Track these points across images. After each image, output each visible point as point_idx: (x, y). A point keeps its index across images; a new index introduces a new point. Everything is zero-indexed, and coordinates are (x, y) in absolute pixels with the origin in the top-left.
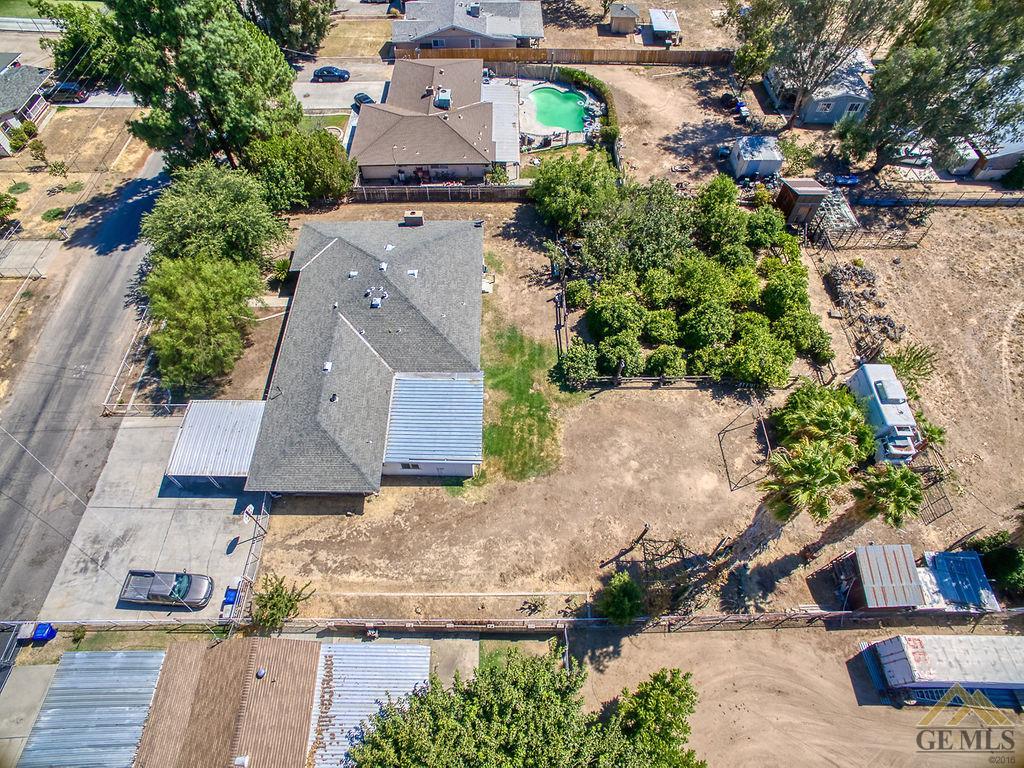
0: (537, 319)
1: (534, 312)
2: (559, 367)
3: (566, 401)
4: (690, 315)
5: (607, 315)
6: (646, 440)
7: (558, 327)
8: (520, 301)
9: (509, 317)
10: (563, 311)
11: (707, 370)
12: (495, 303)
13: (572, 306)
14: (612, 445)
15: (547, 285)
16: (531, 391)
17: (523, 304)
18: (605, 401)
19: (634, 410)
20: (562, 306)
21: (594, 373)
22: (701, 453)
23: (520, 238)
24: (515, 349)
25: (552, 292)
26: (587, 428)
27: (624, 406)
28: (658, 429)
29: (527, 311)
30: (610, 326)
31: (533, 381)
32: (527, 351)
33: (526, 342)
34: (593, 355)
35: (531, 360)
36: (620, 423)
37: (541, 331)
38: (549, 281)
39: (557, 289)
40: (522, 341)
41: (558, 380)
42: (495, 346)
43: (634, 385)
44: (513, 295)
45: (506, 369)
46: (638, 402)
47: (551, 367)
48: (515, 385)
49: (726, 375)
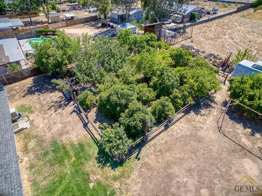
0: (69, 128)
1: (65, 125)
2: (102, 152)
3: (122, 175)
4: (155, 79)
5: (114, 98)
6: (194, 166)
7: (85, 125)
8: (51, 122)
9: (48, 136)
10: (83, 115)
11: (184, 102)
12: (34, 132)
13: (87, 109)
14: (178, 188)
15: (66, 105)
16: (91, 185)
17: (55, 123)
18: (147, 156)
19: (168, 150)
20: (81, 112)
21: (130, 142)
22: (225, 150)
23: (39, 91)
24: (62, 157)
25: (71, 107)
26: (151, 186)
27: (160, 151)
28: (192, 152)
29: (59, 126)
30: (120, 105)
31: (88, 175)
32: (72, 153)
33: (68, 148)
34: (121, 130)
35: (78, 159)
36: (168, 165)
37: (75, 134)
38: (66, 103)
39: (74, 104)
40: (64, 148)
41: (107, 161)
42: (45, 164)
43: (155, 134)
44: (46, 121)
45: (62, 178)
46: (166, 143)
47: (96, 155)
48: (75, 188)
49: (196, 98)
